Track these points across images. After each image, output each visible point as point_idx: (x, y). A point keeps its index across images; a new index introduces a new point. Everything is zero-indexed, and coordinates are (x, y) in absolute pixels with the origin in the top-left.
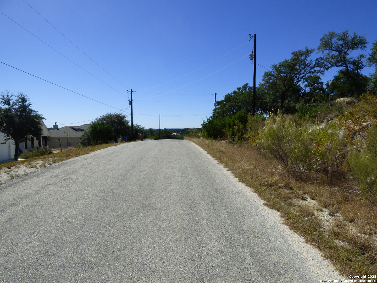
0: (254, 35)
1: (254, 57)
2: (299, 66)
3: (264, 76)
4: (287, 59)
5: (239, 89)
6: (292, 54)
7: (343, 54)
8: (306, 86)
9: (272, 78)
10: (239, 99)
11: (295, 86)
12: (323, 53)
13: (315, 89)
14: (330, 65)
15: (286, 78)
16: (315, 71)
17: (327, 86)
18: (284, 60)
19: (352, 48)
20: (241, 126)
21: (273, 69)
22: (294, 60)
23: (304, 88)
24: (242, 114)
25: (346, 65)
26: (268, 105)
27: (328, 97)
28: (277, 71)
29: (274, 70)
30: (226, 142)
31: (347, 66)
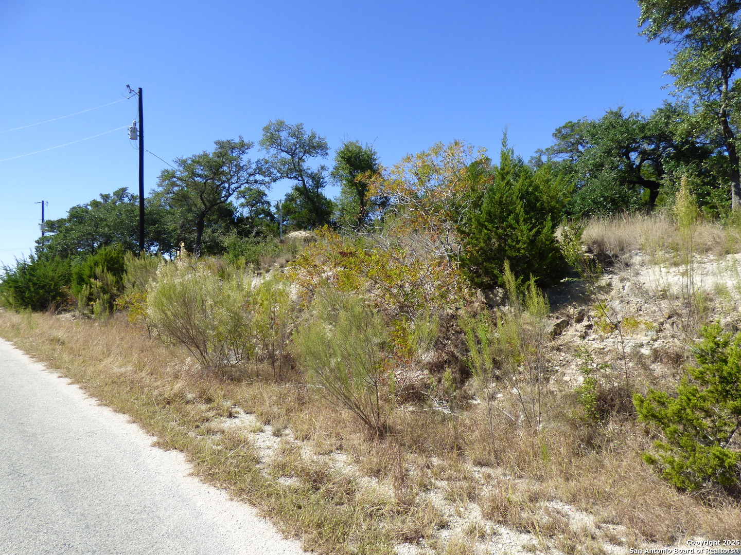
0: (137, 91)
1: (139, 133)
2: (229, 167)
3: (162, 177)
4: (207, 152)
5: (106, 197)
6: (216, 143)
7: (297, 160)
8: (242, 205)
9: (179, 183)
10: (106, 220)
11: (223, 204)
12: (268, 153)
13: (257, 213)
14: (279, 175)
15: (206, 187)
16: (256, 181)
17: (277, 208)
18: (202, 153)
19: (309, 153)
20: (110, 278)
21: (180, 165)
22: (219, 155)
23: (240, 209)
24: (112, 254)
25: (302, 178)
26: (172, 237)
27: (278, 228)
28: (188, 171)
29: (181, 169)
30: (74, 316)
31: (303, 181)
